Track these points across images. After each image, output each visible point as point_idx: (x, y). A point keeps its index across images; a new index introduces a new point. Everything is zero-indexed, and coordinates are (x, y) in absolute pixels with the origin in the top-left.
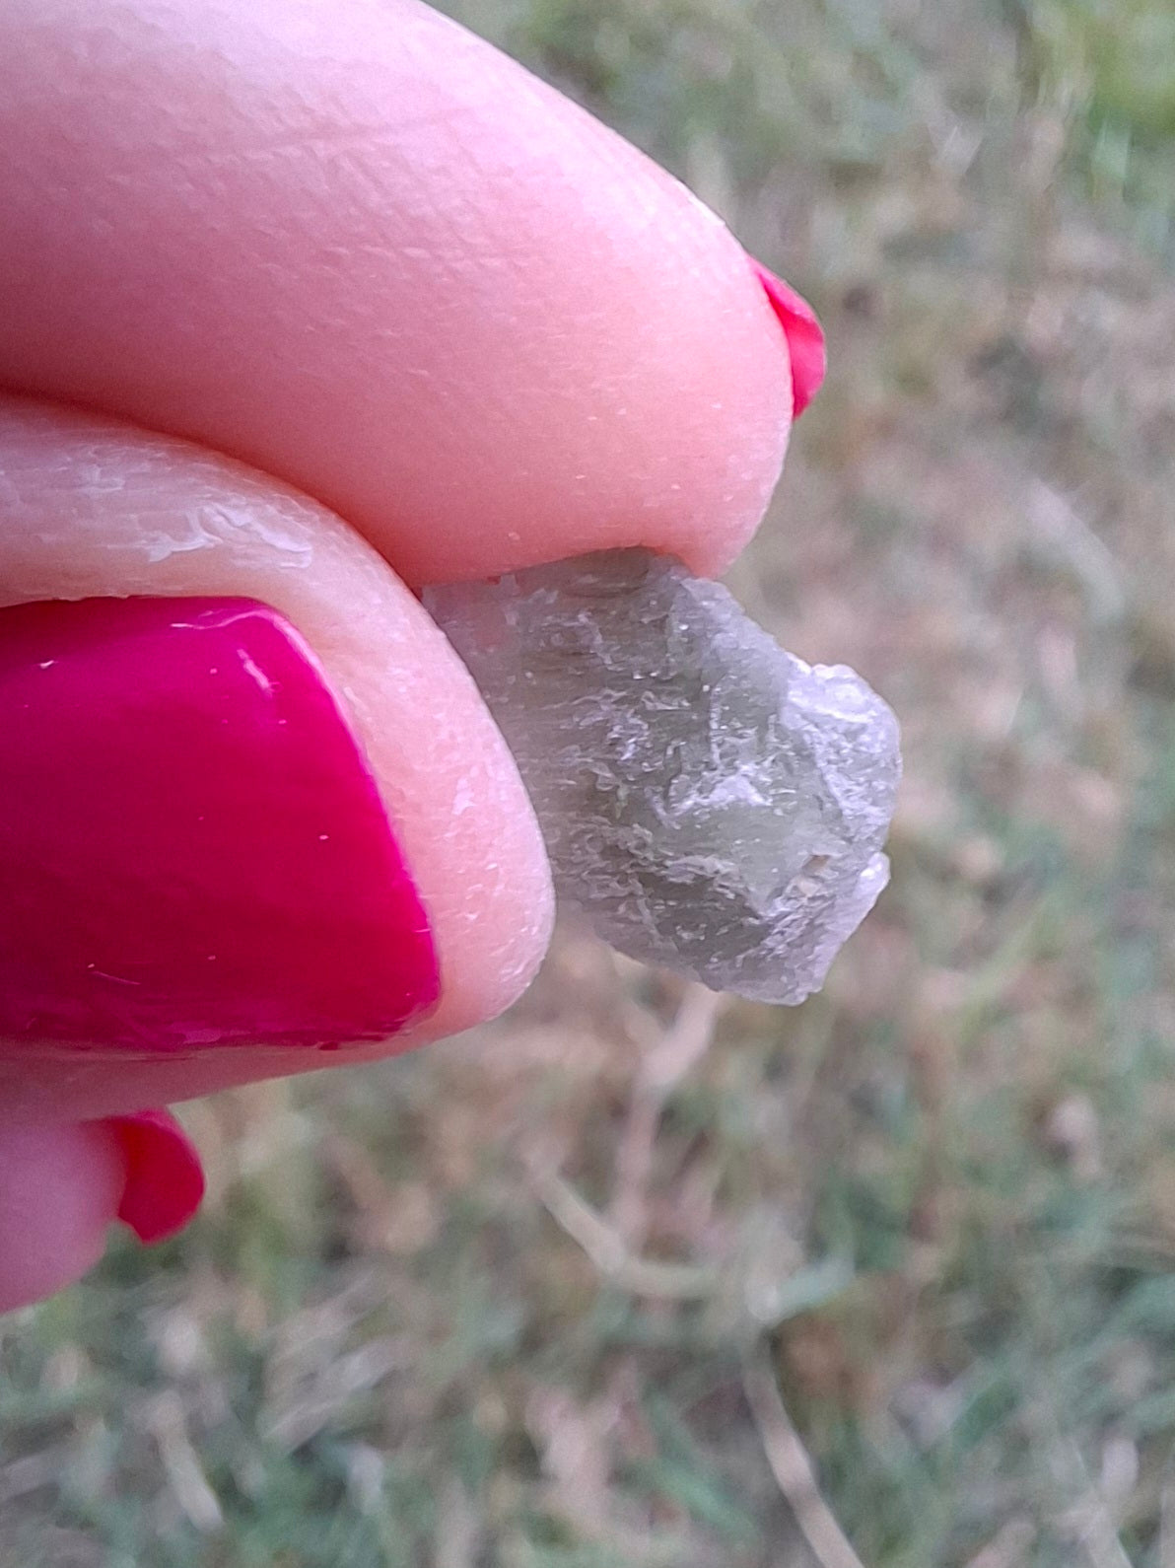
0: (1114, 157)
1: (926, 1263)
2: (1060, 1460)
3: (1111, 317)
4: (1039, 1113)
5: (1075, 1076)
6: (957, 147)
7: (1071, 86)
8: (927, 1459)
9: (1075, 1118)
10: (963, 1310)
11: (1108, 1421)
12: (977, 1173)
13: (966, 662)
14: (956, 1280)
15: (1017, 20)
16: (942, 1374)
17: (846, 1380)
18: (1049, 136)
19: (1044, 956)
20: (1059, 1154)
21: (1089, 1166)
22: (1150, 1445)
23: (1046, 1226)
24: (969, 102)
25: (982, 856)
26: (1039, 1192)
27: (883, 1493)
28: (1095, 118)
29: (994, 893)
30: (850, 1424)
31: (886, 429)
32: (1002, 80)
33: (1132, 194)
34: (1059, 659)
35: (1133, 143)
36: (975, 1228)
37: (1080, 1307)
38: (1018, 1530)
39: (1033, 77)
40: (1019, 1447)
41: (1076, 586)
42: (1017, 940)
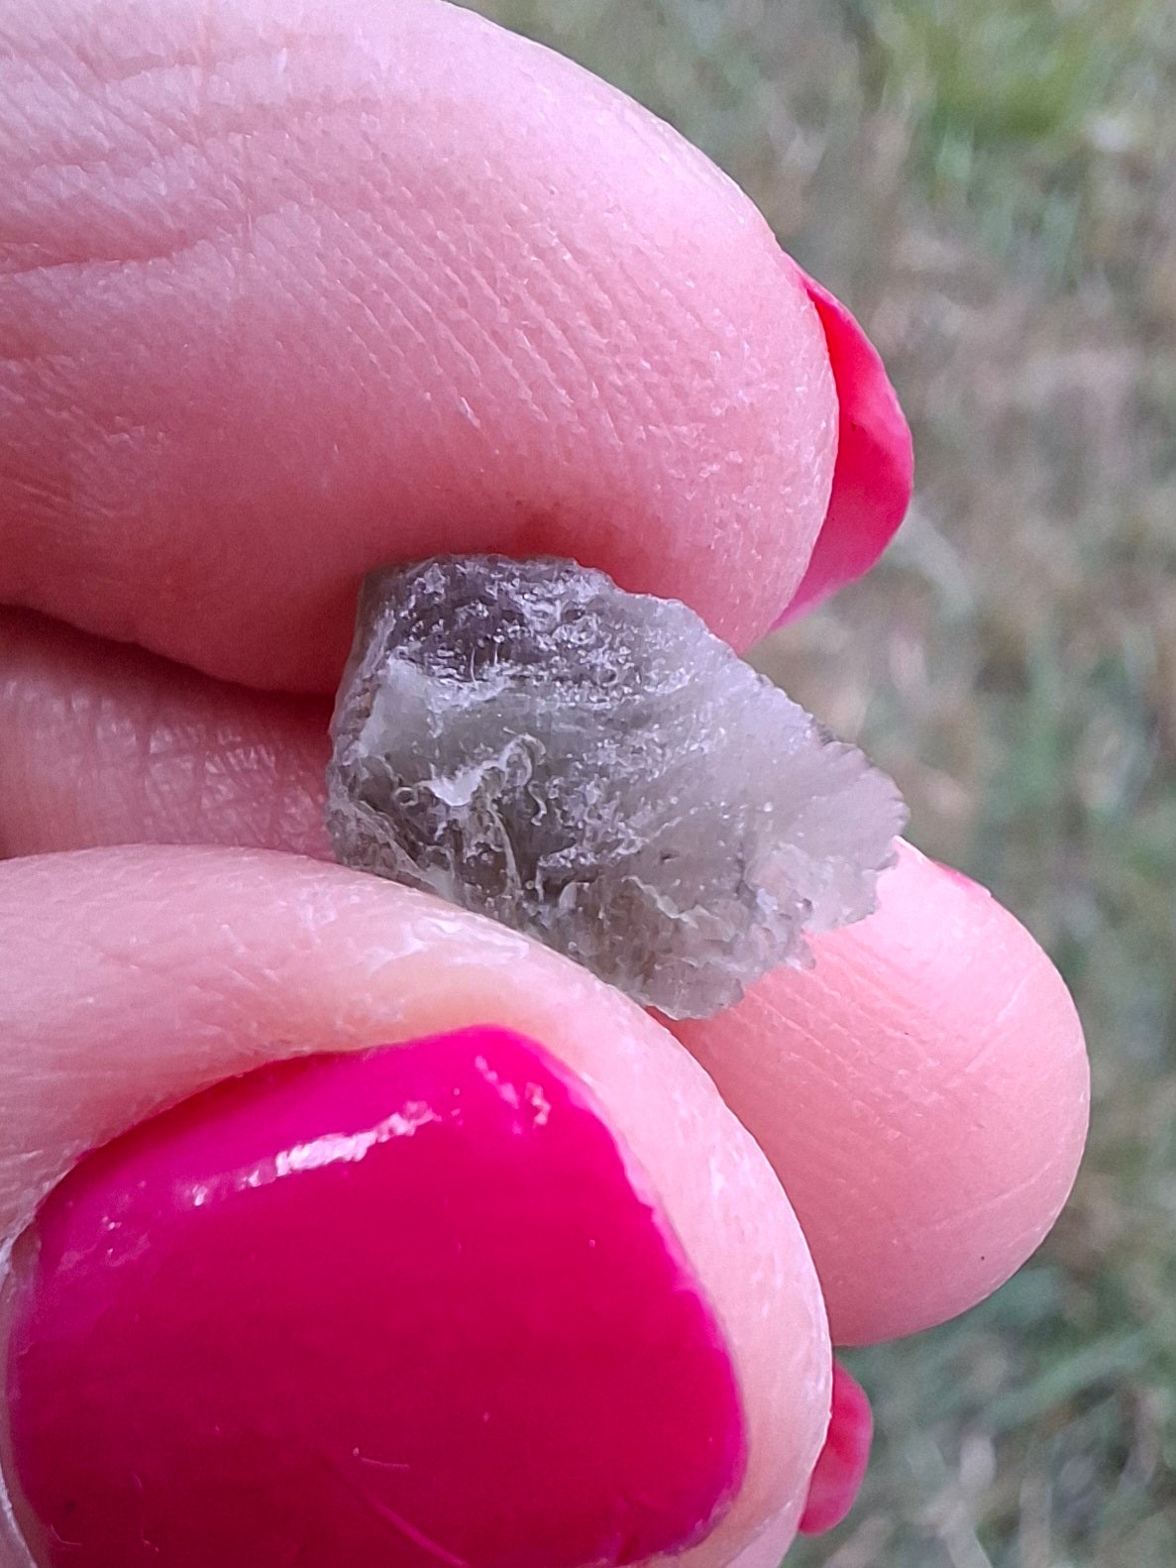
0: (957, 160)
2: (919, 1454)
3: (955, 319)
6: (800, 153)
7: (913, 91)
11: (967, 1416)
15: (859, 29)
18: (892, 141)
22: (1008, 1442)
24: (810, 109)
28: (939, 121)
32: (844, 84)
33: (976, 195)
34: (908, 661)
35: (976, 147)
38: (876, 1526)
39: (875, 79)
41: (924, 586)
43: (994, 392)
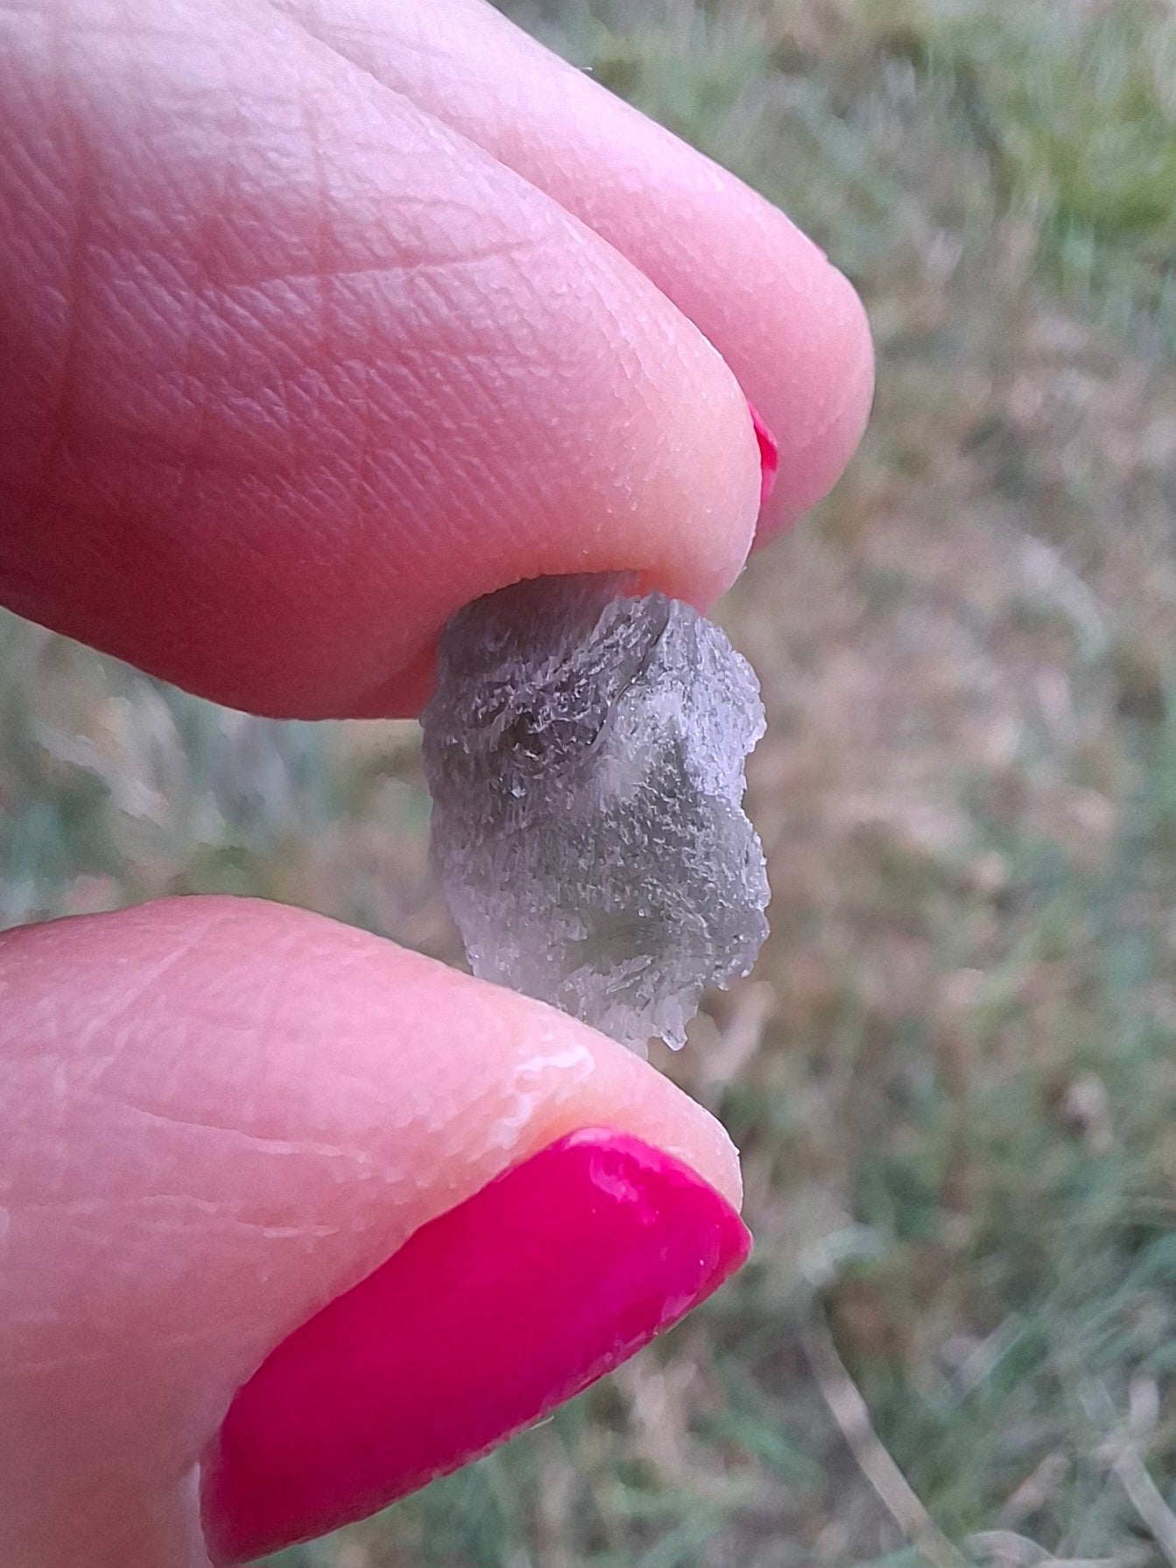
0: (1080, 252)
1: (958, 1231)
2: (1090, 1397)
3: (1083, 390)
4: (1054, 1095)
5: (1084, 1062)
6: (941, 256)
7: (1039, 195)
8: (969, 1404)
9: (1087, 1097)
10: (993, 1272)
11: (1132, 1363)
12: (1000, 1149)
13: (970, 702)
14: (988, 1245)
15: (989, 143)
16: (981, 1328)
17: (890, 1338)
18: (1021, 241)
19: (1051, 955)
20: (1075, 1128)
21: (1102, 1139)
22: (1169, 1384)
23: (1066, 1194)
24: (948, 217)
25: (992, 871)
26: (1057, 1164)
27: (931, 1435)
28: (1062, 220)
29: (1004, 902)
30: (898, 1373)
31: (888, 506)
32: (976, 194)
33: (1098, 284)
34: (1054, 693)
35: (1096, 239)
36: (1000, 1199)
37: (1102, 1264)
38: (1055, 1462)
39: (1004, 186)
40: (1051, 1390)
41: (1067, 629)
42: (1027, 944)
43: (1120, 453)
